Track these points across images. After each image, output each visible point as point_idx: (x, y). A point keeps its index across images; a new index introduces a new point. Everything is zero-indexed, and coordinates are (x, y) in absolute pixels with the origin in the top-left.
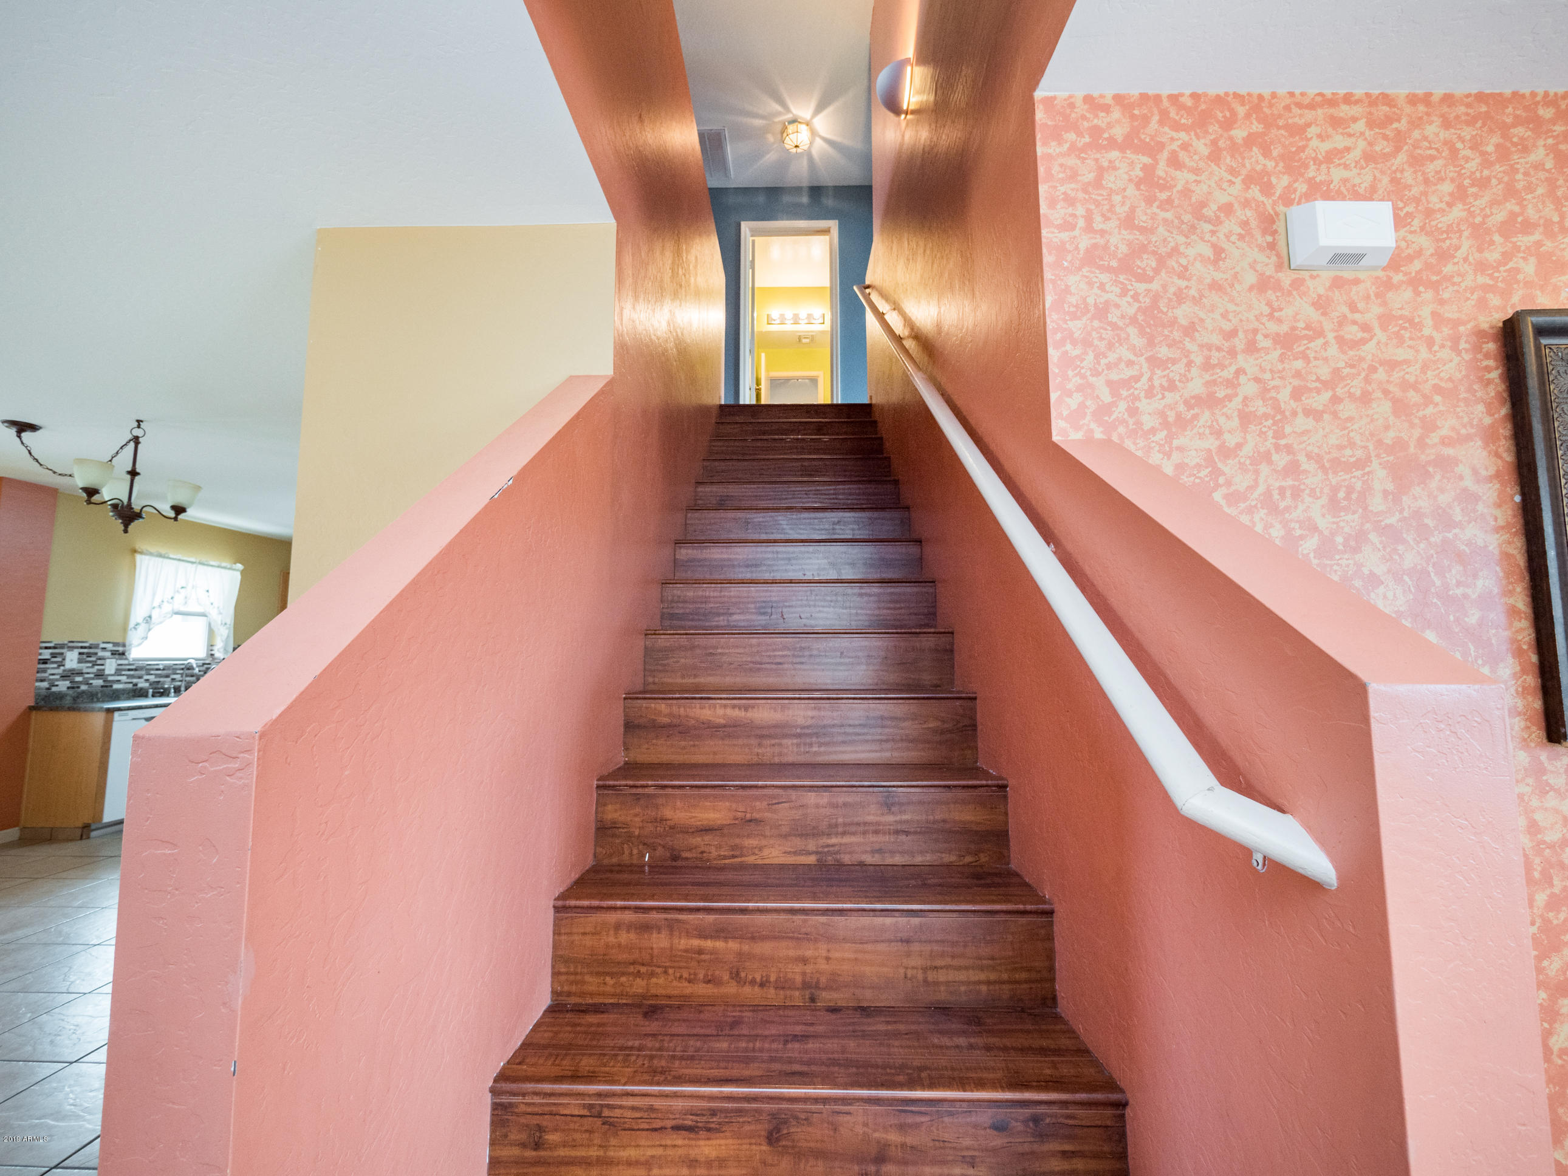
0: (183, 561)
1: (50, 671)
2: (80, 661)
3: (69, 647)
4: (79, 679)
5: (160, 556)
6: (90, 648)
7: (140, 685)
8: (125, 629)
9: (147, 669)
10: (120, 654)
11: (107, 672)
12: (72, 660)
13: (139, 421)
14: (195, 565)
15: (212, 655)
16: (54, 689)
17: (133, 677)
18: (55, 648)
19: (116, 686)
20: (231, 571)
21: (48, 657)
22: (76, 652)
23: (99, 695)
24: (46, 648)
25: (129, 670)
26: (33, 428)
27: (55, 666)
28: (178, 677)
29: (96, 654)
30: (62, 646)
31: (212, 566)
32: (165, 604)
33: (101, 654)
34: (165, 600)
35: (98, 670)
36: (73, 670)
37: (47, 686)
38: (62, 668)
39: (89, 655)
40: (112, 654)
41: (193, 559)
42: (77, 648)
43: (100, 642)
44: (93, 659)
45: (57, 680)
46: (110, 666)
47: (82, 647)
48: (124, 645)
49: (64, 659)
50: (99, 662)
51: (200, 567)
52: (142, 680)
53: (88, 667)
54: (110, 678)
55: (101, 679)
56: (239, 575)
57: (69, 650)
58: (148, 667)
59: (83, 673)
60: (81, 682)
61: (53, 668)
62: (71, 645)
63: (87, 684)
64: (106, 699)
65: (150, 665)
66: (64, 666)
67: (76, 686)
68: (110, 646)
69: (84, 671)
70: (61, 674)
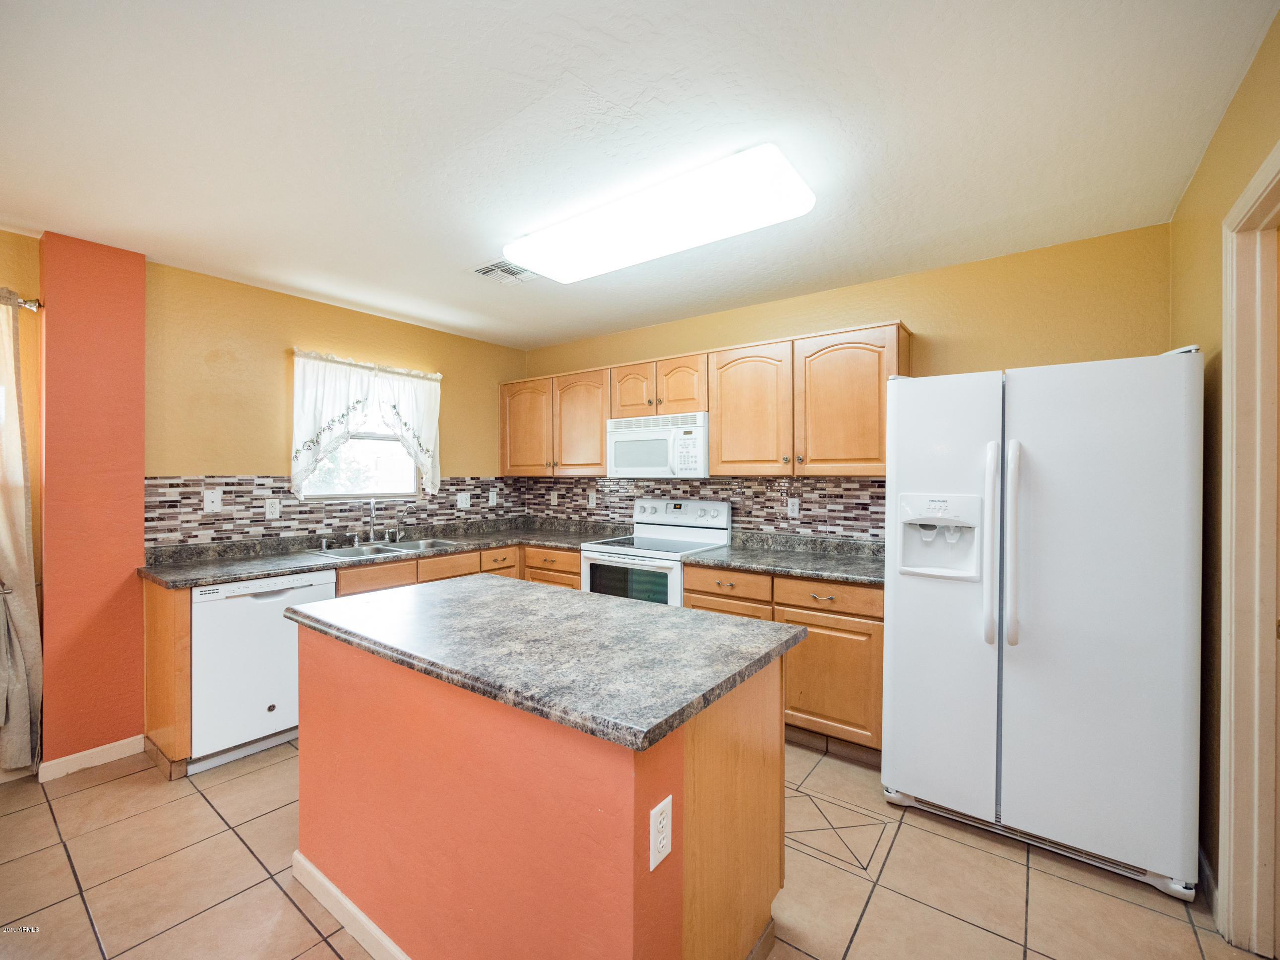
0: (356, 366)
1: (182, 518)
2: (225, 503)
3: (207, 484)
4: (228, 526)
5: (321, 359)
6: (240, 484)
7: (318, 532)
8: (289, 460)
9: (327, 511)
10: (284, 492)
11: (268, 517)
12: (213, 501)
14: (373, 373)
15: (424, 489)
16: (191, 541)
17: (307, 521)
18: (185, 485)
19: (283, 534)
20: (426, 382)
21: (178, 498)
22: (219, 490)
23: (258, 547)
24: (171, 486)
25: (301, 512)
27: (189, 510)
29: (251, 492)
30: (197, 483)
31: (398, 373)
32: (337, 424)
33: (257, 492)
34: (336, 419)
35: (255, 514)
36: (217, 514)
37: (181, 538)
38: (200, 512)
39: (239, 495)
40: (274, 492)
41: (372, 365)
42: (219, 484)
43: (254, 477)
44: (246, 499)
45: (194, 529)
46: (273, 509)
47: (227, 484)
48: (289, 480)
49: (201, 501)
50: (255, 503)
51: (381, 374)
52: (322, 525)
53: (238, 511)
54: (274, 524)
55: (261, 525)
56: (438, 385)
57: (207, 489)
58: (328, 508)
59: (233, 519)
60: (232, 530)
61: (185, 513)
62: (209, 481)
63: (242, 533)
64: (269, 552)
65: (331, 505)
66: (202, 509)
67: (224, 536)
68: (269, 482)
69: (234, 516)
70: (199, 520)
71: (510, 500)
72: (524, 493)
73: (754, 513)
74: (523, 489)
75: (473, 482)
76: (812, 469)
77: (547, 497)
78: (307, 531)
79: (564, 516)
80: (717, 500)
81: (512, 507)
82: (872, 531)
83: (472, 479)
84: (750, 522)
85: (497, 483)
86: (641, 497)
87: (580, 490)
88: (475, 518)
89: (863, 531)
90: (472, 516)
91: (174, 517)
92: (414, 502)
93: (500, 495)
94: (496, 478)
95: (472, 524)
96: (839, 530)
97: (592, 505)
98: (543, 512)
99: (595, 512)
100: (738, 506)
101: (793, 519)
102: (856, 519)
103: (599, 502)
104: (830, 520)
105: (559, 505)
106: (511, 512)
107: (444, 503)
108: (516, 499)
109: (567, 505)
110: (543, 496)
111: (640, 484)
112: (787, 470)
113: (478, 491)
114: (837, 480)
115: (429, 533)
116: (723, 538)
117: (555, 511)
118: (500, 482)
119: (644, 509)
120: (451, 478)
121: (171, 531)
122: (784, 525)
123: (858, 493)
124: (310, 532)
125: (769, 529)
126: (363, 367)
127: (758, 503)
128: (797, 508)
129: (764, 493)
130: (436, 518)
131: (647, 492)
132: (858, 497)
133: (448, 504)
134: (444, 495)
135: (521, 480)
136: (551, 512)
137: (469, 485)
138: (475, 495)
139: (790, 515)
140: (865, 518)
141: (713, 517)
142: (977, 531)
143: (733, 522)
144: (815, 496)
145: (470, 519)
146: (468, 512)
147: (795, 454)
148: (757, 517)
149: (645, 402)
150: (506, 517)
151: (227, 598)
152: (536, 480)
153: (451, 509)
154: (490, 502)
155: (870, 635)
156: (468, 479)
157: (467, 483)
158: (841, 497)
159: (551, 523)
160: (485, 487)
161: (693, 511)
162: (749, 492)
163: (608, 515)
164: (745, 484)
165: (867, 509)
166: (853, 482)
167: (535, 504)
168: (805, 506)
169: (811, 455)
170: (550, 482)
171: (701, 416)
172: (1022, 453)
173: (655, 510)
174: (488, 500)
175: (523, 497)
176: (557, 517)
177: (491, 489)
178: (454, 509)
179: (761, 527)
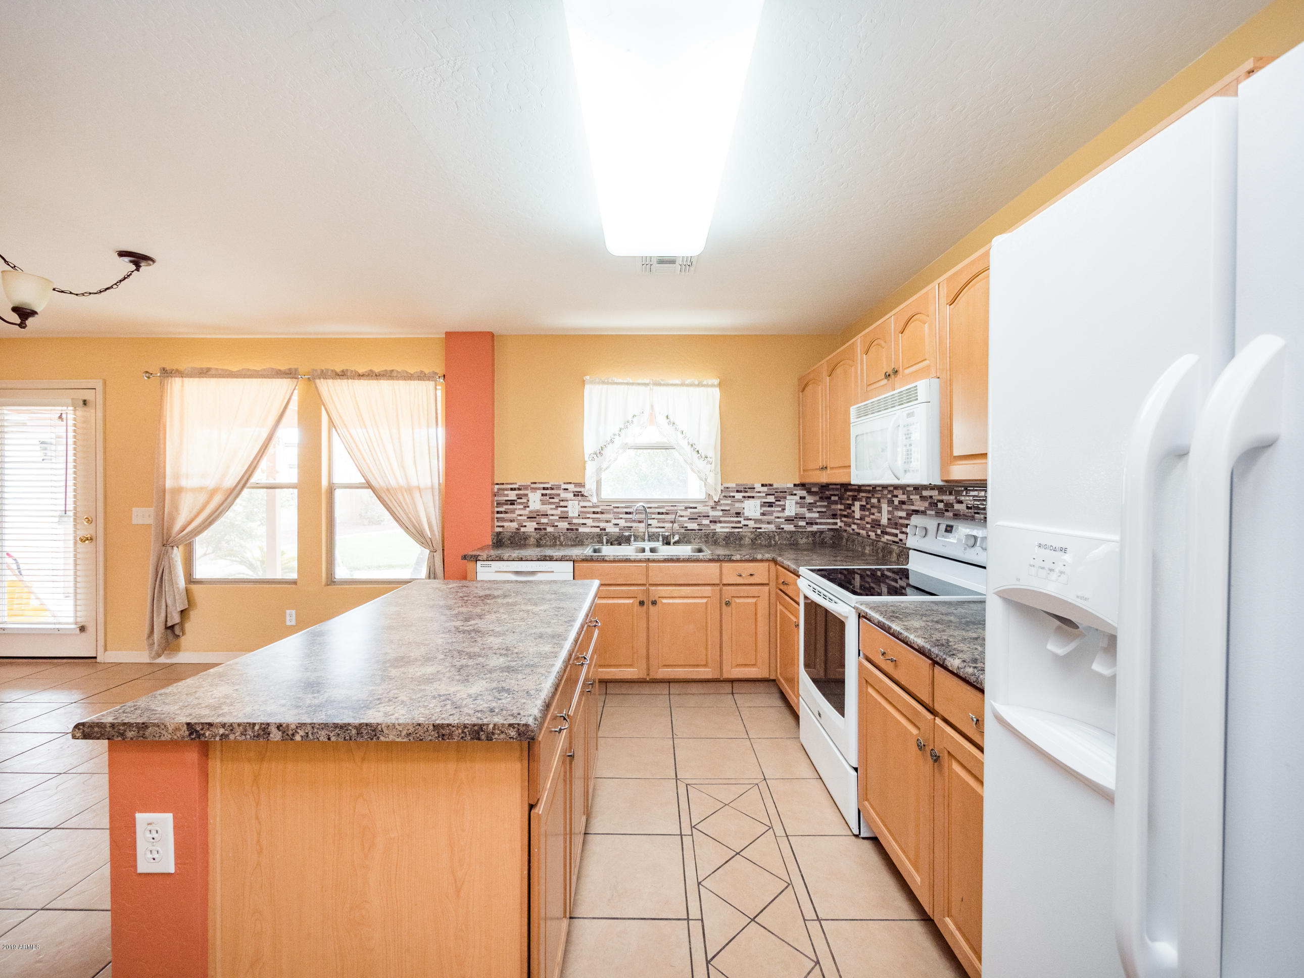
0: (633, 384)
1: (518, 512)
2: (543, 503)
3: (532, 488)
4: (544, 520)
5: (603, 383)
6: (552, 489)
7: (608, 530)
8: (582, 469)
9: (614, 513)
10: (581, 496)
11: (570, 515)
12: (535, 501)
14: (649, 387)
16: (523, 529)
17: (599, 520)
18: (519, 489)
19: (581, 530)
20: (704, 387)
21: (515, 498)
22: (539, 492)
23: (563, 538)
24: (512, 489)
25: (594, 513)
27: (522, 507)
29: (559, 495)
30: (526, 488)
31: (672, 385)
32: (617, 437)
33: (563, 495)
34: (617, 433)
35: (562, 512)
36: (538, 511)
37: (517, 527)
38: (527, 509)
39: (552, 497)
40: (574, 495)
41: (647, 381)
42: (539, 489)
43: (561, 483)
44: (556, 500)
45: (524, 521)
46: (573, 508)
47: (544, 489)
48: (584, 486)
49: (528, 501)
50: (562, 504)
51: (656, 388)
52: (610, 524)
53: (552, 509)
54: (575, 521)
55: (565, 521)
56: (716, 392)
57: (532, 492)
58: (615, 510)
59: (547, 515)
60: (547, 524)
61: (520, 509)
62: (533, 486)
63: (553, 526)
64: (570, 543)
65: (618, 507)
66: (528, 507)
67: (542, 527)
68: (571, 487)
69: (548, 513)
70: (527, 515)
71: (815, 510)
72: (836, 503)
74: (833, 498)
75: (765, 489)
77: (853, 508)
78: (599, 529)
79: (864, 533)
81: (818, 518)
83: (763, 485)
85: (797, 490)
87: (876, 501)
88: (767, 528)
90: (763, 526)
91: (513, 511)
92: (696, 508)
93: (800, 505)
94: (795, 485)
95: (761, 533)
97: (885, 520)
98: (850, 526)
99: (887, 530)
103: (890, 516)
105: (861, 519)
106: (816, 524)
107: (729, 510)
108: (824, 510)
109: (866, 519)
110: (850, 507)
113: (771, 499)
115: (710, 540)
117: (858, 526)
118: (802, 490)
119: (916, 530)
120: (737, 485)
121: (511, 521)
124: (601, 530)
126: (639, 384)
130: (719, 525)
131: (930, 505)
133: (733, 511)
134: (729, 502)
135: (830, 487)
136: (855, 527)
137: (759, 492)
138: (767, 503)
145: (760, 528)
146: (757, 521)
149: (884, 375)
150: (809, 529)
151: (496, 572)
153: (737, 517)
154: (786, 511)
156: (758, 487)
157: (756, 490)
159: (856, 541)
160: (781, 495)
163: (897, 535)
167: (844, 516)
173: (925, 532)
174: (784, 509)
175: (833, 507)
176: (859, 533)
177: (788, 497)
178: (741, 517)
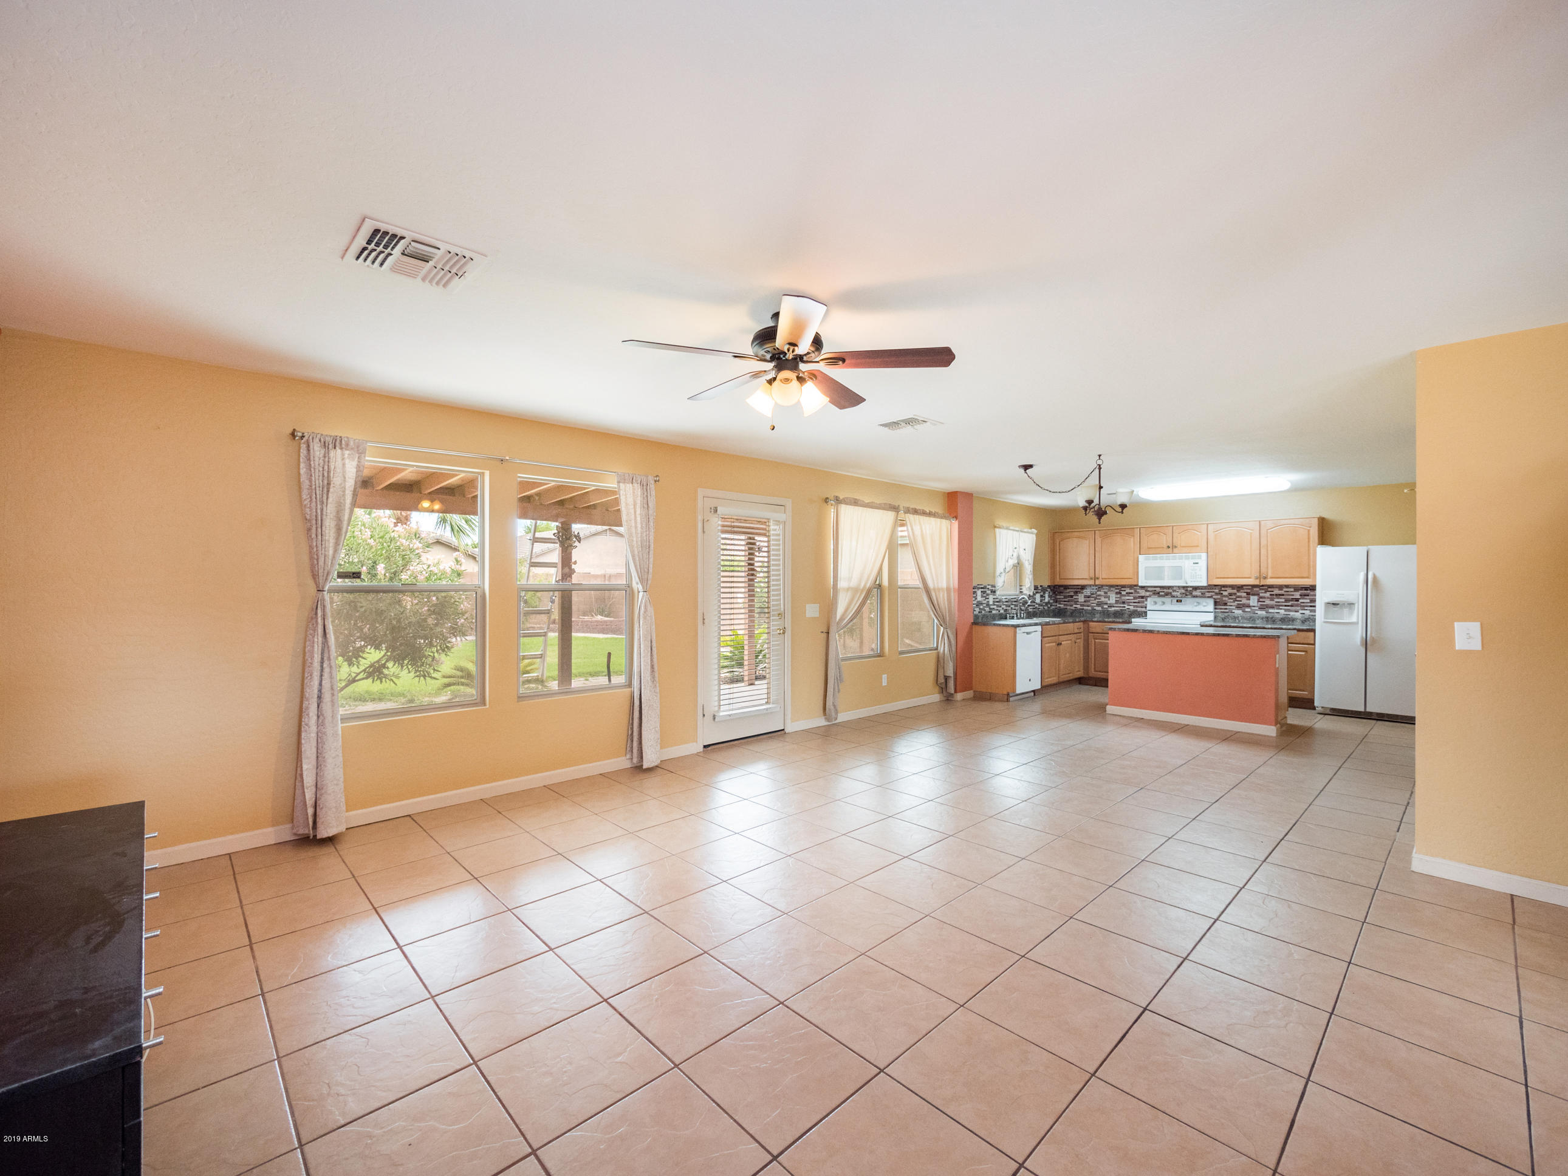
2: (982, 596)
4: (982, 607)
5: (1007, 528)
6: (985, 588)
7: (1001, 612)
8: (994, 577)
9: (1002, 602)
10: (994, 592)
11: (990, 603)
12: (980, 595)
13: (1100, 456)
14: (1019, 533)
16: (974, 613)
17: (998, 606)
19: (994, 612)
20: (1031, 535)
22: (980, 590)
23: (988, 617)
25: (997, 602)
26: (1031, 466)
28: (1013, 606)
29: (986, 592)
30: (976, 587)
32: (1009, 559)
33: (988, 591)
35: (987, 602)
36: (980, 601)
38: (976, 600)
39: (984, 593)
40: (991, 592)
41: (1017, 529)
43: (987, 585)
44: (986, 595)
45: (975, 607)
46: (991, 600)
47: (982, 588)
48: (995, 586)
49: (977, 595)
50: (987, 597)
51: (1021, 533)
52: (1002, 608)
53: (984, 600)
54: (992, 607)
55: (989, 607)
56: (1034, 536)
58: (1003, 600)
60: (983, 609)
62: (978, 586)
63: (985, 610)
65: (1003, 598)
67: (981, 611)
68: (991, 587)
69: (983, 603)
72: (1057, 595)
73: (1228, 604)
74: (1058, 590)
75: (1042, 588)
76: (1270, 582)
77: (1075, 597)
78: (999, 610)
79: (1089, 608)
80: (1205, 597)
81: (1053, 603)
82: (1301, 612)
83: (1041, 586)
84: (1226, 609)
86: (1150, 596)
87: (1102, 593)
88: (1042, 607)
89: (1296, 612)
92: (1024, 598)
93: (1049, 596)
94: (1048, 586)
96: (1282, 612)
97: (1112, 600)
98: (1071, 606)
99: (1115, 605)
100: (1218, 600)
101: (1254, 606)
102: (1292, 606)
103: (1118, 599)
104: (1278, 606)
105: (1085, 602)
106: (1053, 605)
109: (1091, 602)
110: (1072, 596)
111: (1149, 589)
112: (1257, 582)
113: (1043, 593)
114: (1280, 587)
116: (1209, 618)
117: (1081, 605)
118: (1049, 588)
119: (1156, 603)
120: (1035, 586)
122: (1248, 610)
123: (1292, 593)
125: (1238, 612)
126: (1014, 530)
127: (1232, 599)
128: (1256, 601)
129: (1236, 594)
130: (1030, 608)
131: (1154, 594)
132: (1293, 595)
133: (1034, 599)
134: (1034, 593)
135: (1059, 587)
136: (1079, 606)
137: (1040, 590)
138: (1041, 595)
139: (1251, 605)
140: (1297, 605)
141: (1205, 606)
142: (1356, 605)
143: (1215, 609)
144: (1268, 594)
145: (1040, 608)
146: (1039, 604)
147: (1261, 574)
148: (1231, 606)
149: (1165, 546)
150: (1050, 606)
152: (1066, 587)
153: (1034, 603)
154: (1047, 598)
155: (1306, 651)
156: (1039, 586)
158: (1283, 595)
159: (1080, 612)
160: (1044, 590)
161: (1189, 604)
162: (1225, 593)
163: (1125, 607)
164: (1223, 589)
165: (1298, 601)
166: (1290, 588)
167: (1065, 601)
168: (1261, 600)
169: (1270, 575)
170: (1078, 589)
171: (1204, 555)
172: (1375, 578)
173: (1164, 603)
174: (1045, 597)
175: (1061, 597)
176: (1083, 609)
177: (1047, 591)
178: (1036, 602)
179: (1233, 611)
